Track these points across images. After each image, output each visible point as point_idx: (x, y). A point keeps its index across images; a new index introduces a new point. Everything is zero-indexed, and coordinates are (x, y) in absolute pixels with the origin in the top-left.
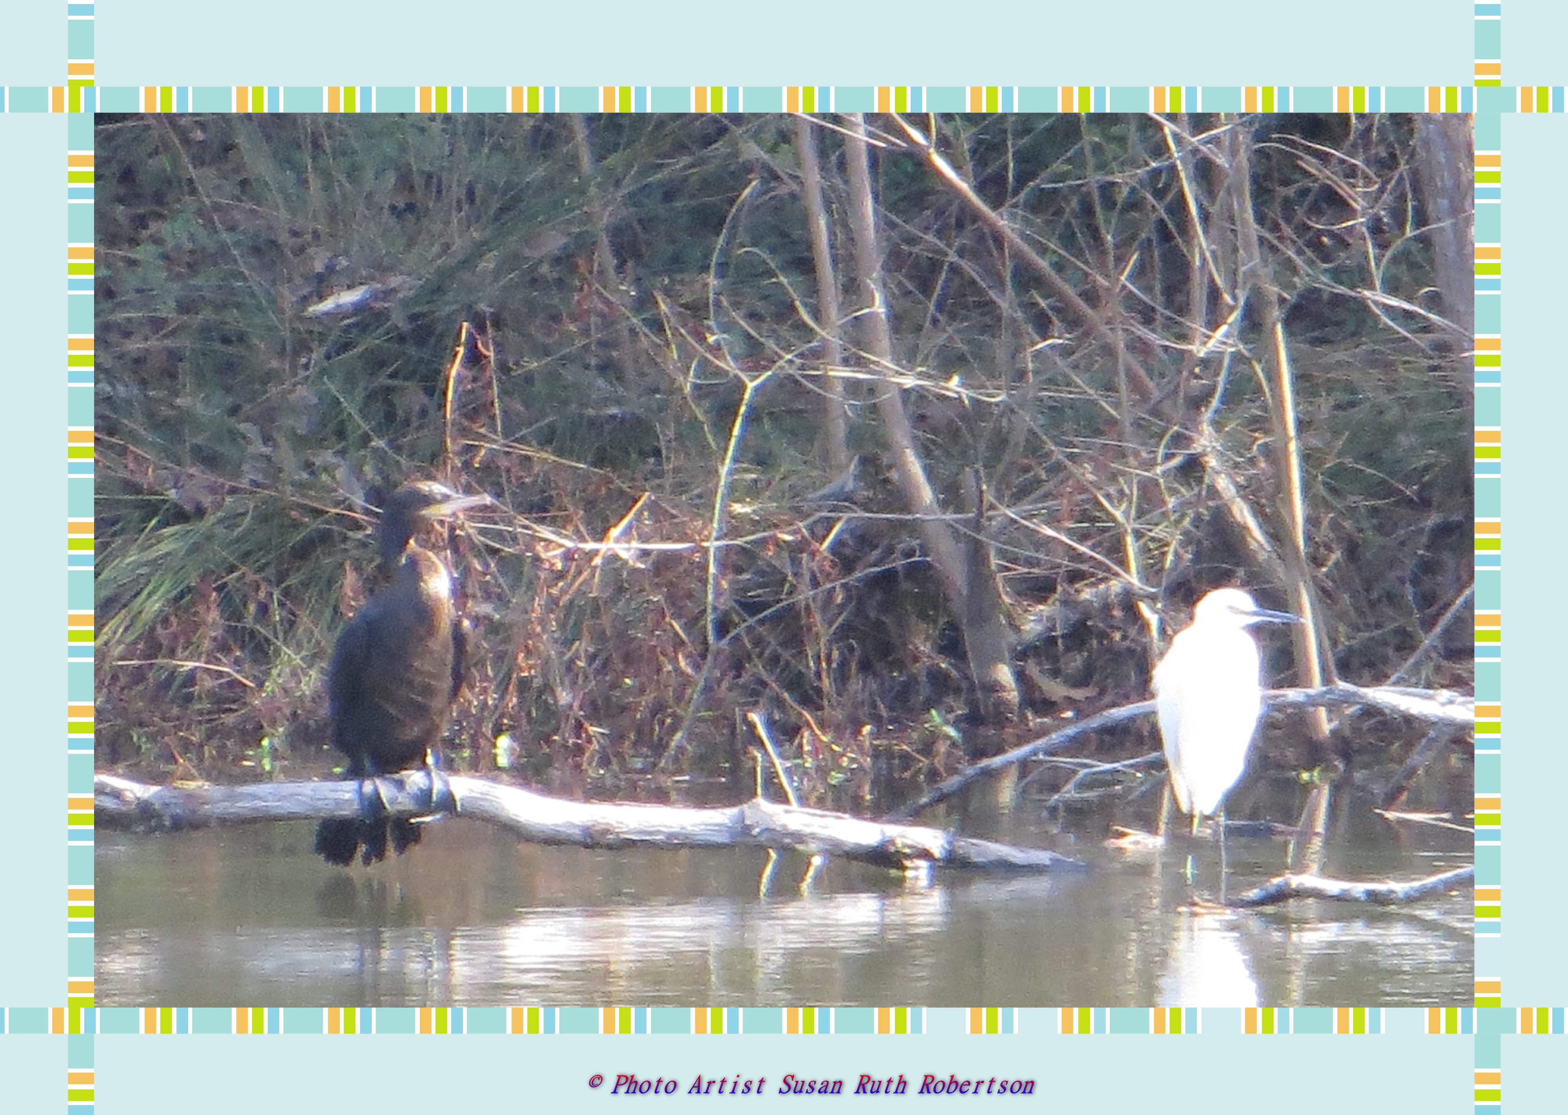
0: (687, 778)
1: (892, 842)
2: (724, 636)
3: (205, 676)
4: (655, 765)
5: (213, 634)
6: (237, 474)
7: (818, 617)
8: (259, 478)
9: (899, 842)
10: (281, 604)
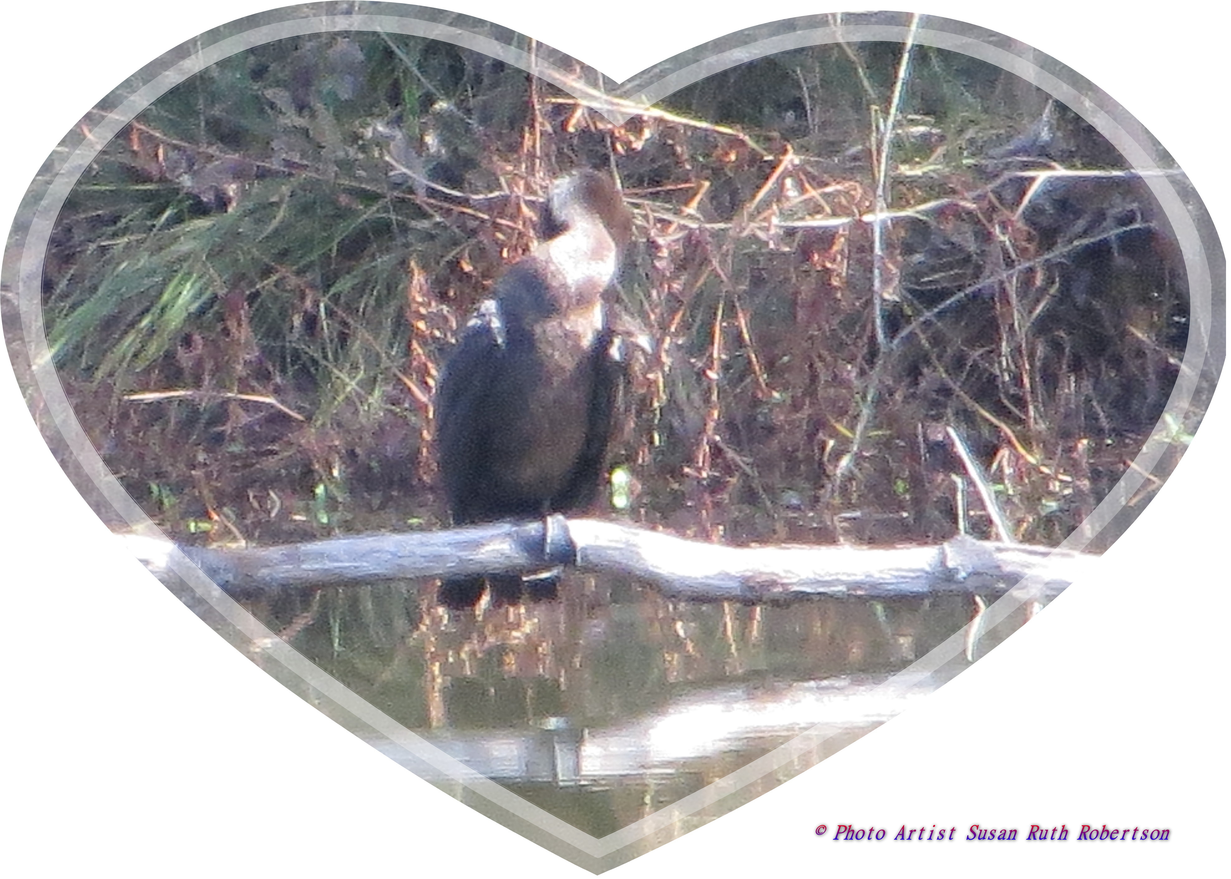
0: (858, 514)
2: (896, 334)
6: (267, 152)
8: (295, 157)
10: (330, 314)
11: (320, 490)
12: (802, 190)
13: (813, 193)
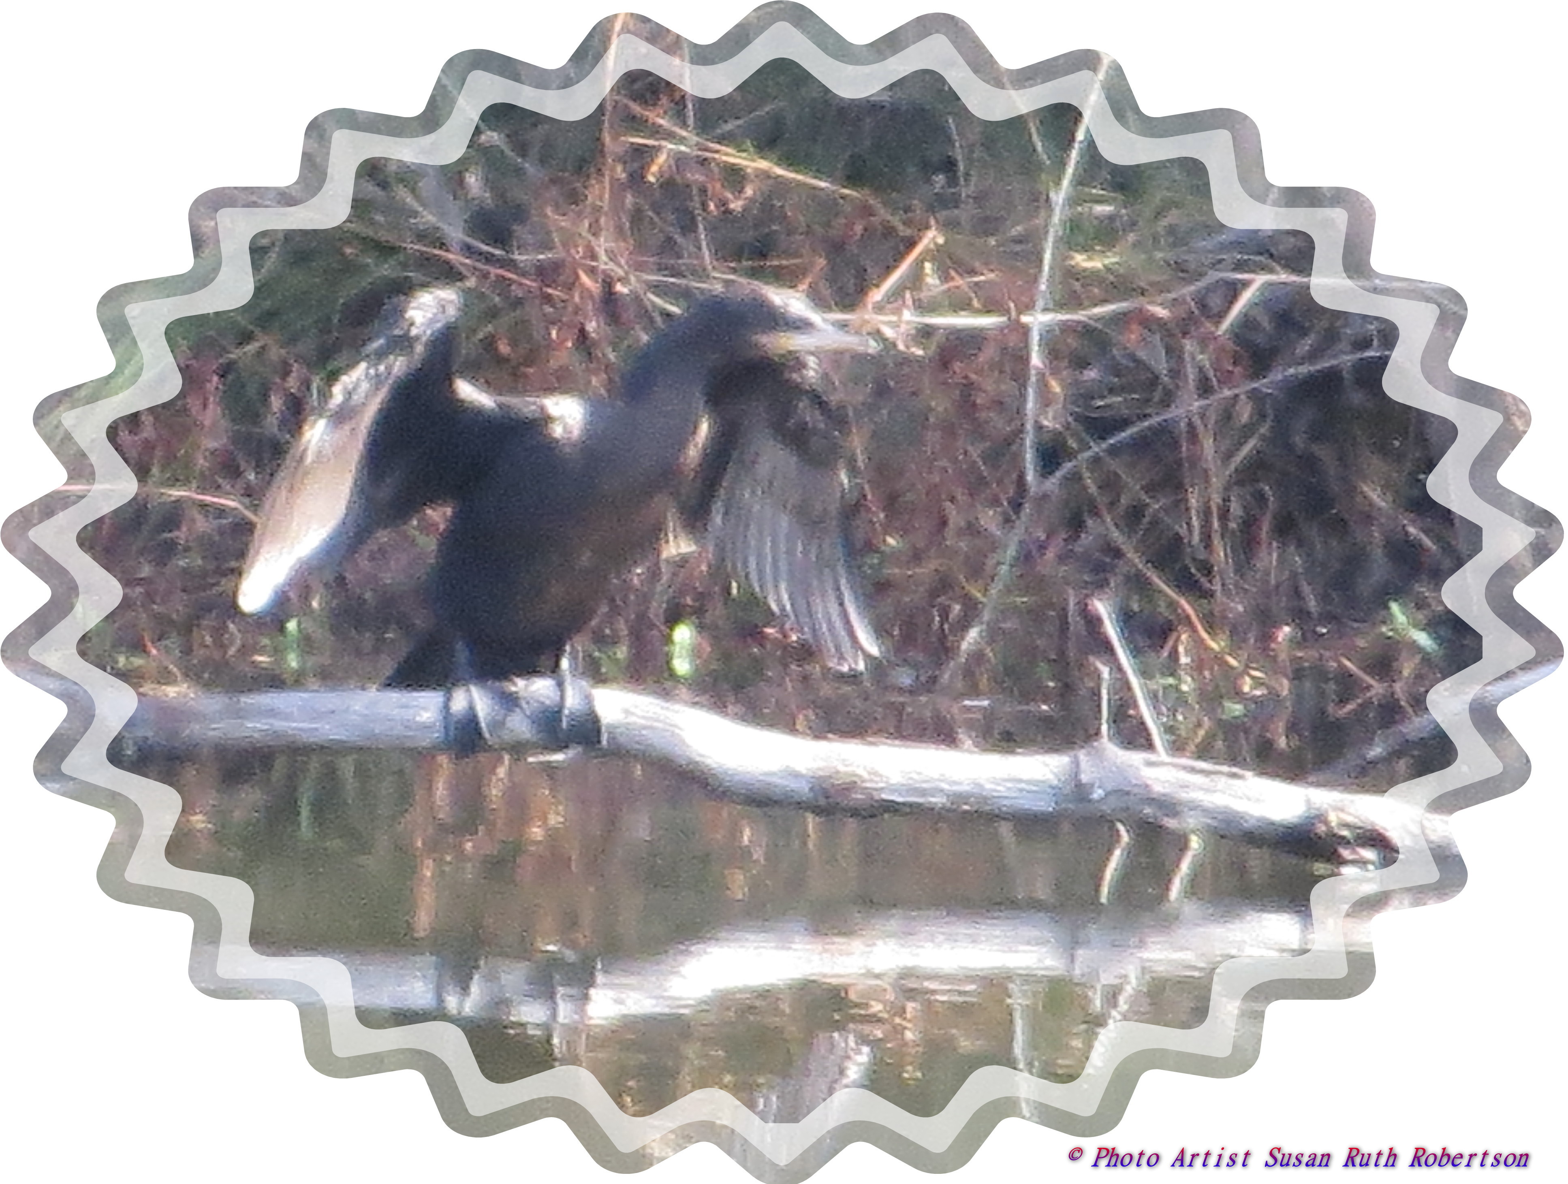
0: (986, 703)
1: (1321, 817)
2: (1051, 473)
3: (199, 518)
4: (934, 680)
5: (211, 445)
7: (1208, 445)
9: (1333, 818)
11: (292, 626)
12: (945, 278)
13: (959, 282)
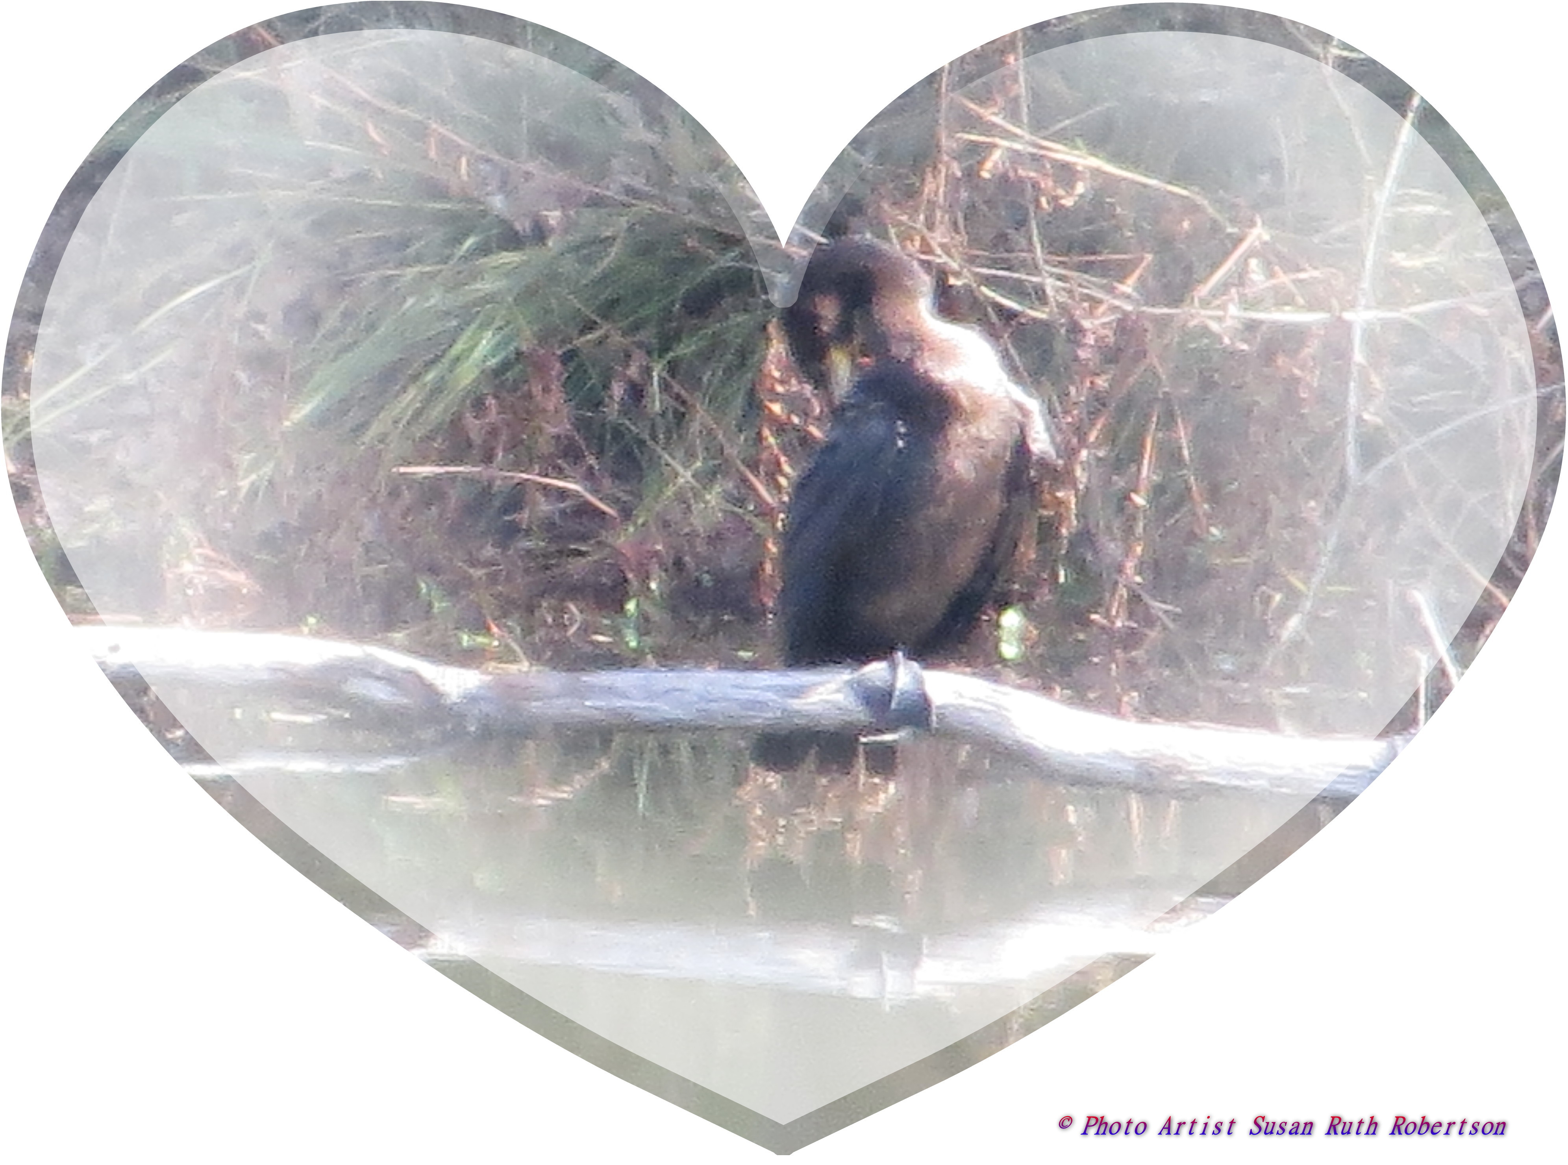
2: (1371, 467)
3: (540, 498)
4: (1253, 668)
5: (554, 431)
6: (602, 173)
8: (639, 183)
10: (665, 387)
11: (631, 606)
12: (1272, 275)
13: (1284, 279)
